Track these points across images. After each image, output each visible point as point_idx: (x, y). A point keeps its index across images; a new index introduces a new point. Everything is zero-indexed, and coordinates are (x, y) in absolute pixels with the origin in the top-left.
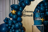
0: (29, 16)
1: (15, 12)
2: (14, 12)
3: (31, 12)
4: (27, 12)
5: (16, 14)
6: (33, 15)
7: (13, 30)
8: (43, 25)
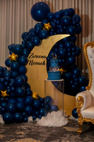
0: (39, 64)
1: (16, 58)
2: (13, 57)
3: (42, 57)
4: (37, 57)
5: (17, 60)
6: (46, 62)
7: (13, 88)
8: (62, 80)
